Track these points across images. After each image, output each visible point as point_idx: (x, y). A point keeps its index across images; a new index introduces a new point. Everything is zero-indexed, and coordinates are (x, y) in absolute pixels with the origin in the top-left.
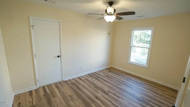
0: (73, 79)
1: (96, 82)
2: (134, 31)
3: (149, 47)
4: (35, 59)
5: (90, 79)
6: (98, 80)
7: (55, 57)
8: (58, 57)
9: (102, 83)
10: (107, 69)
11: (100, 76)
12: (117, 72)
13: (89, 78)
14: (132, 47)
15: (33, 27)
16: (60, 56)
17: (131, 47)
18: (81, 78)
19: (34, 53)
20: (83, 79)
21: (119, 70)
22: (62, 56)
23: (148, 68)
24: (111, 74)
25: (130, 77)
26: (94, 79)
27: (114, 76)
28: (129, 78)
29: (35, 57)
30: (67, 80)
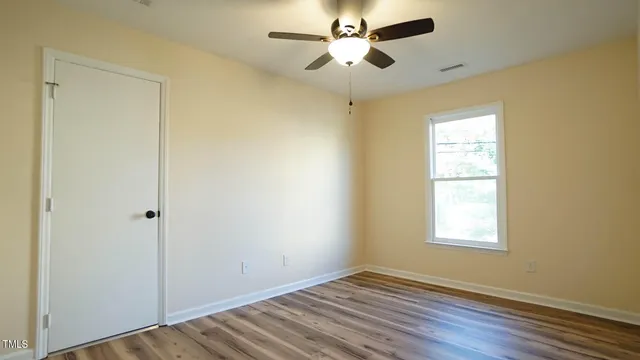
0: (209, 317)
1: (310, 321)
2: (433, 126)
3: (495, 174)
4: (46, 220)
5: (282, 314)
6: (320, 315)
7: (137, 217)
8: (150, 215)
9: (335, 321)
10: (349, 278)
11: (324, 302)
12: (391, 284)
13: (280, 309)
14: (436, 184)
15: (55, 87)
16: (155, 211)
17: (433, 181)
18: (245, 311)
19: (46, 192)
20: (254, 313)
21: (396, 280)
22: (167, 214)
23: (508, 252)
24: (365, 292)
25: (446, 298)
26: (299, 313)
27: (382, 297)
28: (442, 300)
29: (48, 209)
30: (183, 321)
